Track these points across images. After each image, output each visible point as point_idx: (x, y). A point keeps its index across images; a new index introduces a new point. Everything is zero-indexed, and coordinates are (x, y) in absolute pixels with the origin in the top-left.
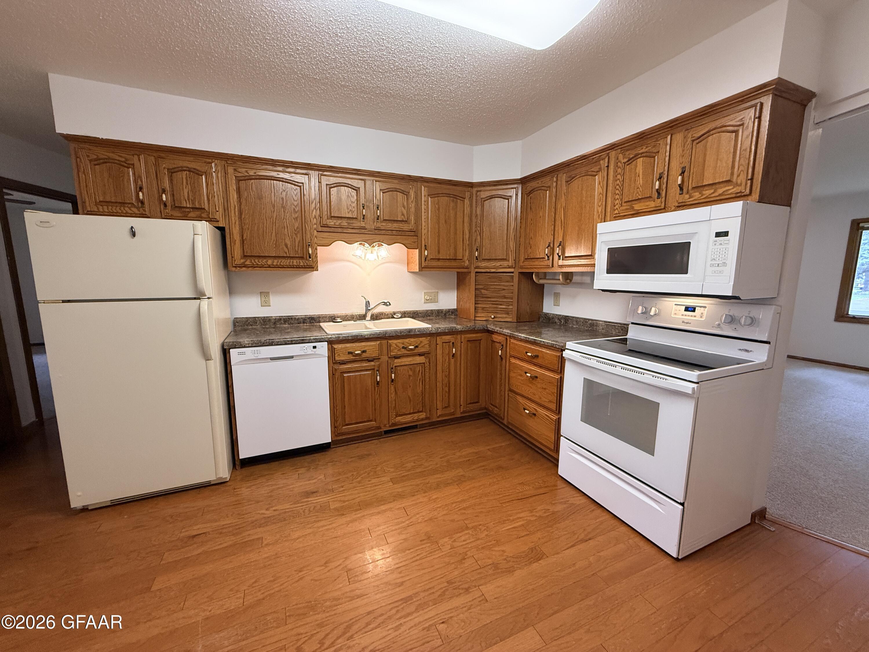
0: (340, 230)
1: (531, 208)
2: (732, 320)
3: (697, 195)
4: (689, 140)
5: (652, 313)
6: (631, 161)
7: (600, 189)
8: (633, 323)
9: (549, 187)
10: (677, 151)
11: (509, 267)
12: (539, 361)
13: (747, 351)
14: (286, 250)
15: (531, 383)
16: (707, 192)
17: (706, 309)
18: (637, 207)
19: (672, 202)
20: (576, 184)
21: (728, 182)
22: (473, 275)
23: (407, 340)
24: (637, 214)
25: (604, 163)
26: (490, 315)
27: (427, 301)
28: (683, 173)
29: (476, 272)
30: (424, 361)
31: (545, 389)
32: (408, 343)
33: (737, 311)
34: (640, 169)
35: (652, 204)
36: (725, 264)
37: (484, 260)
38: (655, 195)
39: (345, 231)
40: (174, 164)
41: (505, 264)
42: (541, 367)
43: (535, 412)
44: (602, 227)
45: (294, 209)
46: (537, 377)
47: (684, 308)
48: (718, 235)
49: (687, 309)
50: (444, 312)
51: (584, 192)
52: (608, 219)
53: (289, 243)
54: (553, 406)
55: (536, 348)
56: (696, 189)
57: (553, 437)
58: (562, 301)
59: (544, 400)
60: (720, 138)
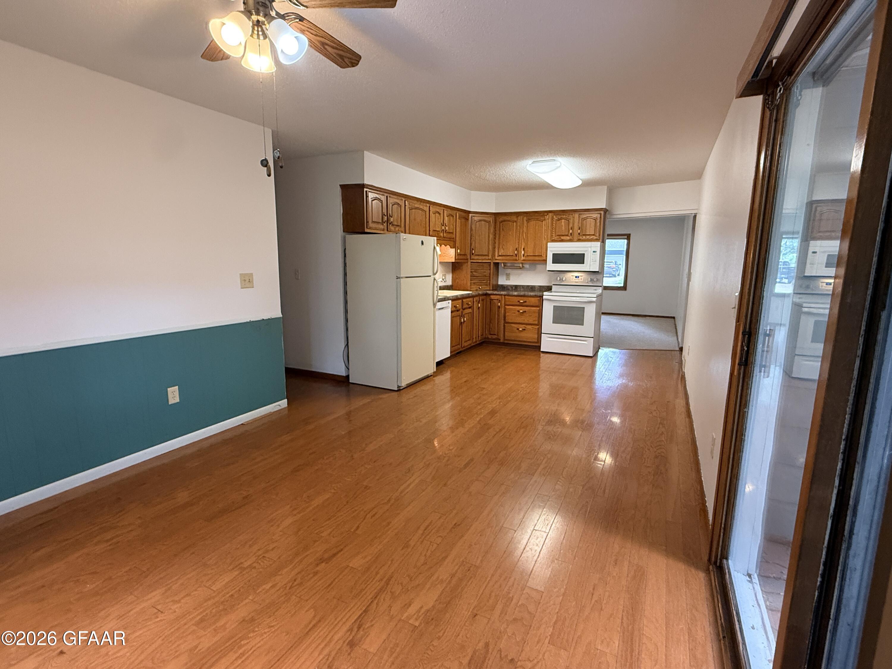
1: (503, 230)
2: (592, 280)
3: (584, 237)
4: (581, 219)
5: (564, 280)
6: (559, 220)
7: (545, 228)
8: (554, 285)
9: (516, 222)
10: (576, 221)
11: (489, 259)
12: (527, 304)
13: (596, 290)
15: (522, 315)
16: (588, 237)
17: (583, 277)
18: (562, 238)
19: (576, 239)
20: (532, 223)
21: (594, 235)
22: (469, 263)
23: (467, 300)
24: (562, 241)
25: (547, 217)
26: (478, 287)
28: (579, 229)
29: (471, 262)
30: (471, 312)
31: (531, 316)
33: (594, 277)
34: (563, 223)
35: (568, 238)
36: (596, 261)
37: (476, 255)
38: (570, 235)
40: (393, 200)
41: (487, 257)
42: (527, 306)
43: (524, 328)
44: (550, 245)
46: (525, 312)
48: (594, 252)
49: (576, 277)
50: (449, 287)
51: (537, 227)
52: (549, 240)
54: (536, 322)
55: (525, 298)
56: (584, 235)
57: (536, 336)
58: (511, 277)
59: (531, 322)
60: (590, 220)
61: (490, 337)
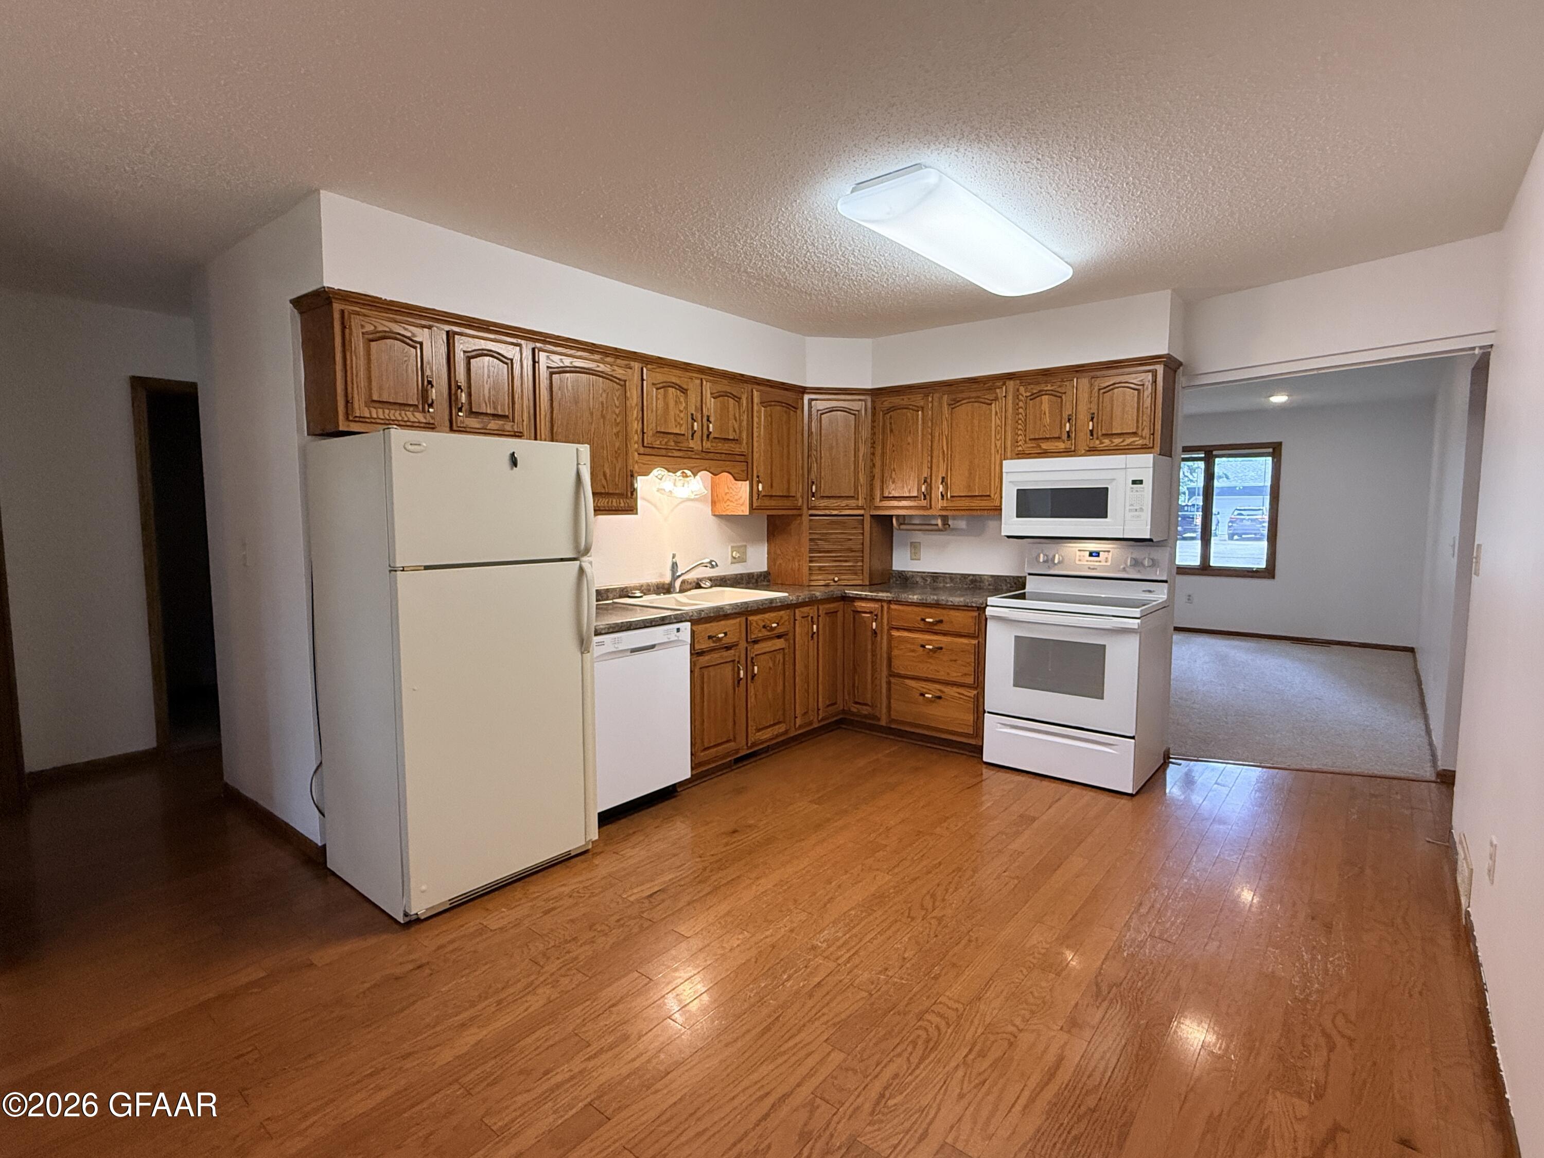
0: (663, 452)
1: (891, 431)
2: (1136, 563)
3: (1107, 442)
4: (1096, 388)
5: (1056, 561)
6: (1034, 397)
7: (998, 422)
8: (1030, 574)
9: (922, 408)
10: (1084, 396)
11: (858, 508)
12: (944, 627)
13: (1150, 591)
14: (604, 482)
15: (931, 657)
16: (1117, 441)
17: (1110, 554)
18: (1044, 446)
19: (1082, 448)
20: (964, 410)
21: (1135, 434)
22: (805, 519)
23: (767, 616)
24: (1044, 454)
25: (1001, 393)
26: (831, 577)
27: (735, 560)
28: (1092, 419)
29: (811, 515)
30: (783, 646)
31: (955, 661)
32: (769, 620)
33: (1142, 553)
34: (1046, 407)
35: (1061, 446)
36: (1141, 510)
37: (823, 497)
38: (1065, 436)
39: (670, 454)
40: (474, 345)
41: (852, 503)
42: (945, 634)
43: (939, 694)
44: (1008, 465)
45: (615, 420)
46: (941, 648)
47: (1088, 553)
48: (1134, 482)
49: (1091, 554)
50: (755, 577)
51: (976, 422)
52: (1009, 454)
53: (608, 471)
54: (970, 680)
55: (939, 611)
56: (1106, 435)
57: (970, 718)
58: (924, 553)
59: (955, 676)
60: (1124, 393)
61: (854, 709)
